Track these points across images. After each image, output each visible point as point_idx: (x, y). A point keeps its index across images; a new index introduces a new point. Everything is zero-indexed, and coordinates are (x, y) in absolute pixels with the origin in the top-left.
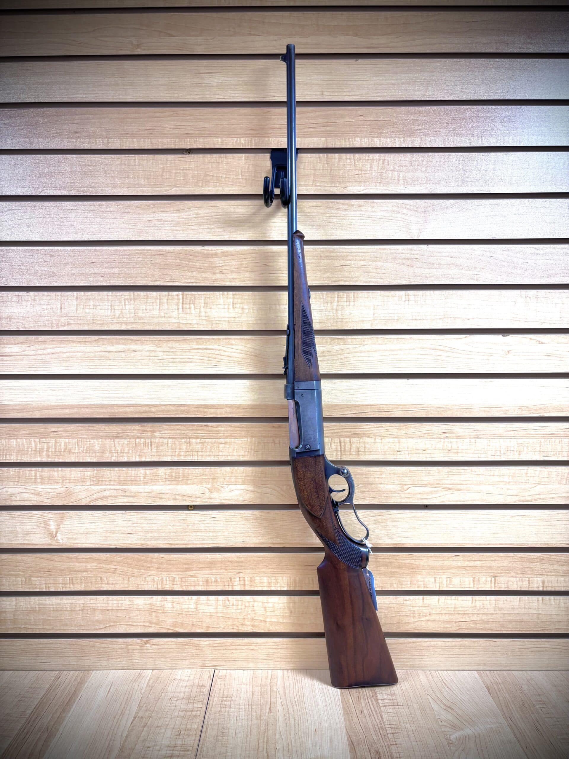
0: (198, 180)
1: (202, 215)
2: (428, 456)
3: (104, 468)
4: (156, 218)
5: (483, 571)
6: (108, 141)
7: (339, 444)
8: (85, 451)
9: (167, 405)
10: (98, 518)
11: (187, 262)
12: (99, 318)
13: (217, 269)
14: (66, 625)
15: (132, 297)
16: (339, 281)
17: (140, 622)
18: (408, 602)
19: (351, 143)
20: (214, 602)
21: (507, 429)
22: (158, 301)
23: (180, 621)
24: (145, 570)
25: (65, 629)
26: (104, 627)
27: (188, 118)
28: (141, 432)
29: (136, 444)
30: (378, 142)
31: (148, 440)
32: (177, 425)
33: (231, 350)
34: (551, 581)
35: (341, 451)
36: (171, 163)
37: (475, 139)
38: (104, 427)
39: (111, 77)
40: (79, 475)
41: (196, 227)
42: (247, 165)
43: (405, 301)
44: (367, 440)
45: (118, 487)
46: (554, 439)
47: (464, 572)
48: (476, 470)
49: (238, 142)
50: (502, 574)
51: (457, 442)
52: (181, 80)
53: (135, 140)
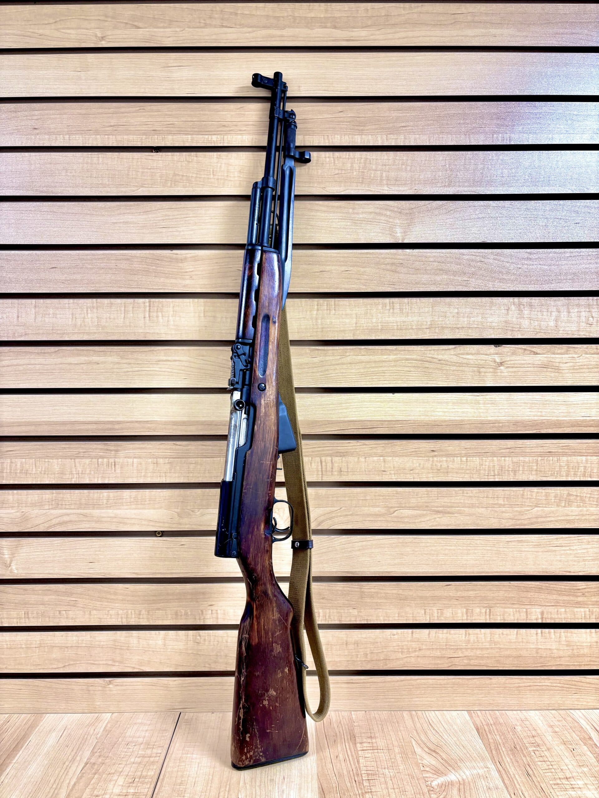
0: (166, 180)
1: (171, 217)
2: (416, 476)
3: (64, 491)
4: (122, 221)
5: (477, 602)
6: (69, 137)
7: (320, 464)
8: (43, 472)
9: (132, 422)
10: (58, 546)
11: (154, 267)
12: (59, 328)
13: (187, 274)
14: (20, 664)
15: (95, 305)
16: (319, 288)
17: (103, 660)
18: (396, 637)
19: (331, 140)
20: (184, 638)
21: (501, 446)
22: (123, 309)
23: (147, 659)
24: (108, 602)
25: (20, 667)
26: (62, 666)
27: (156, 113)
30: (359, 140)
31: (112, 460)
32: (143, 444)
33: (202, 362)
34: (551, 612)
35: (322, 471)
36: (138, 161)
37: (463, 136)
38: (64, 446)
39: (74, 71)
40: (37, 498)
41: (164, 230)
42: (219, 164)
43: (389, 310)
44: (351, 459)
46: (551, 458)
47: (456, 602)
48: (469, 492)
49: (210, 139)
50: (498, 605)
51: (447, 461)
52: (148, 73)
53: (98, 136)
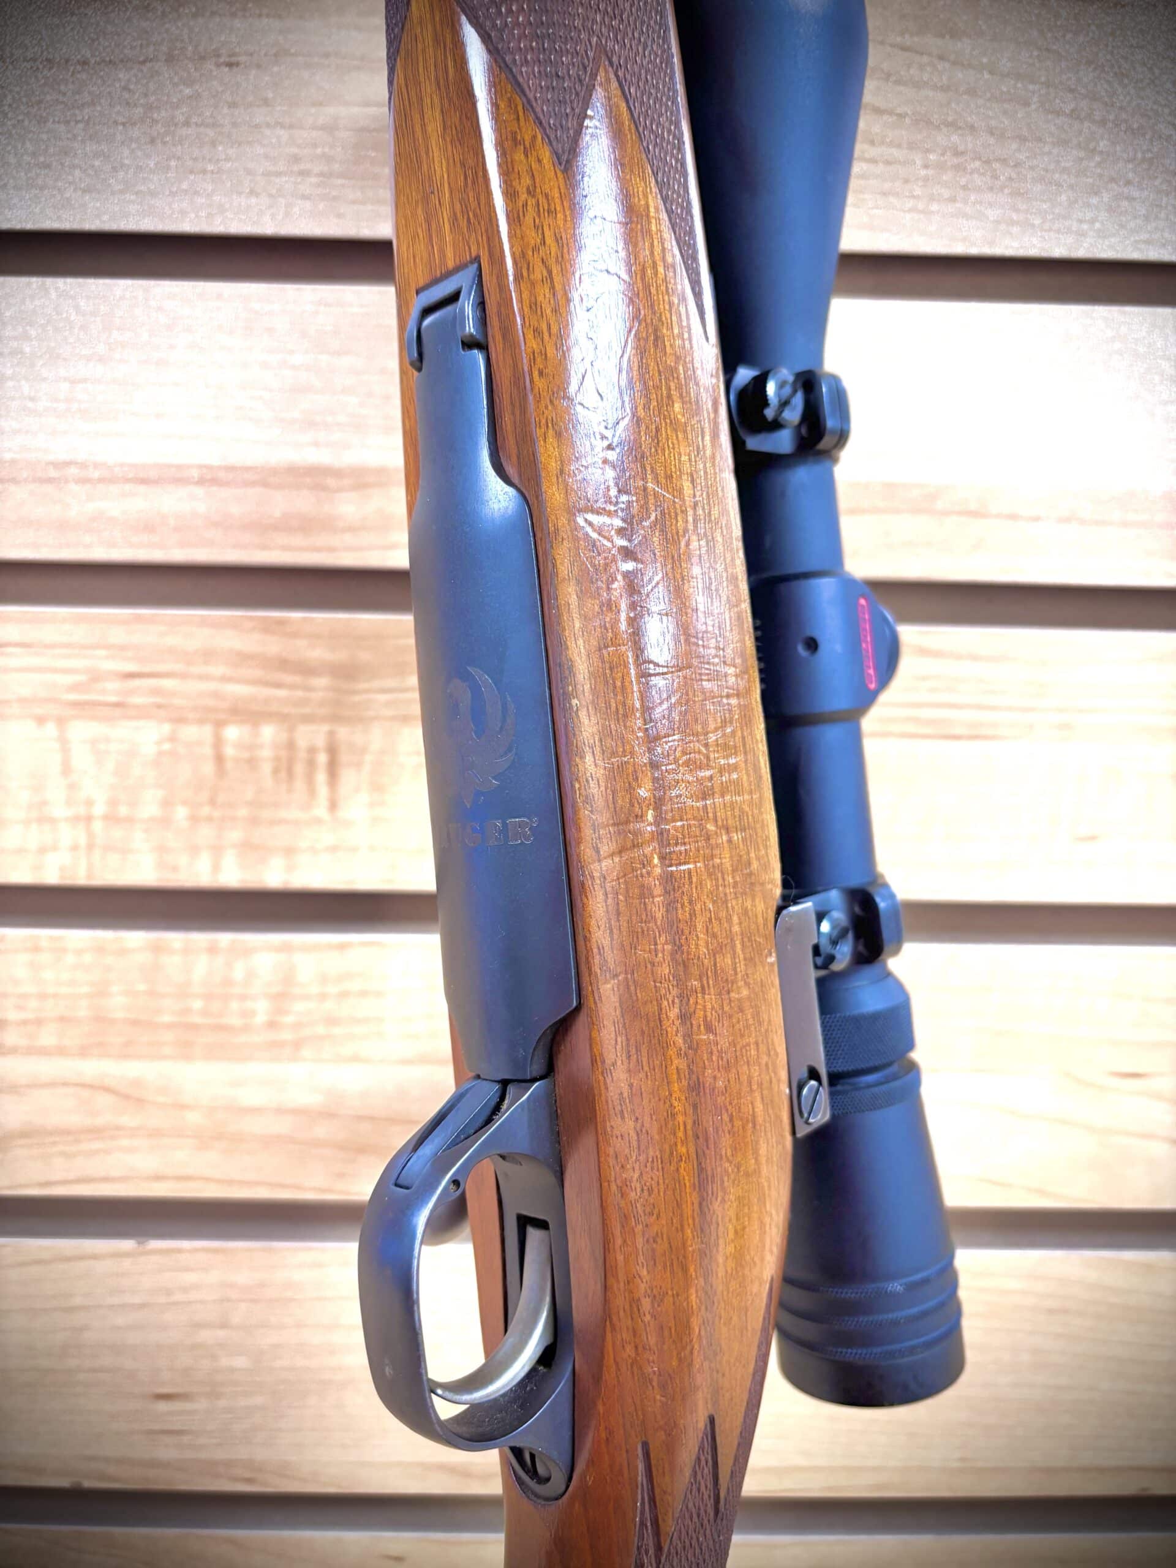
28: (258, 673)
29: (219, 759)
45: (91, 1068)
